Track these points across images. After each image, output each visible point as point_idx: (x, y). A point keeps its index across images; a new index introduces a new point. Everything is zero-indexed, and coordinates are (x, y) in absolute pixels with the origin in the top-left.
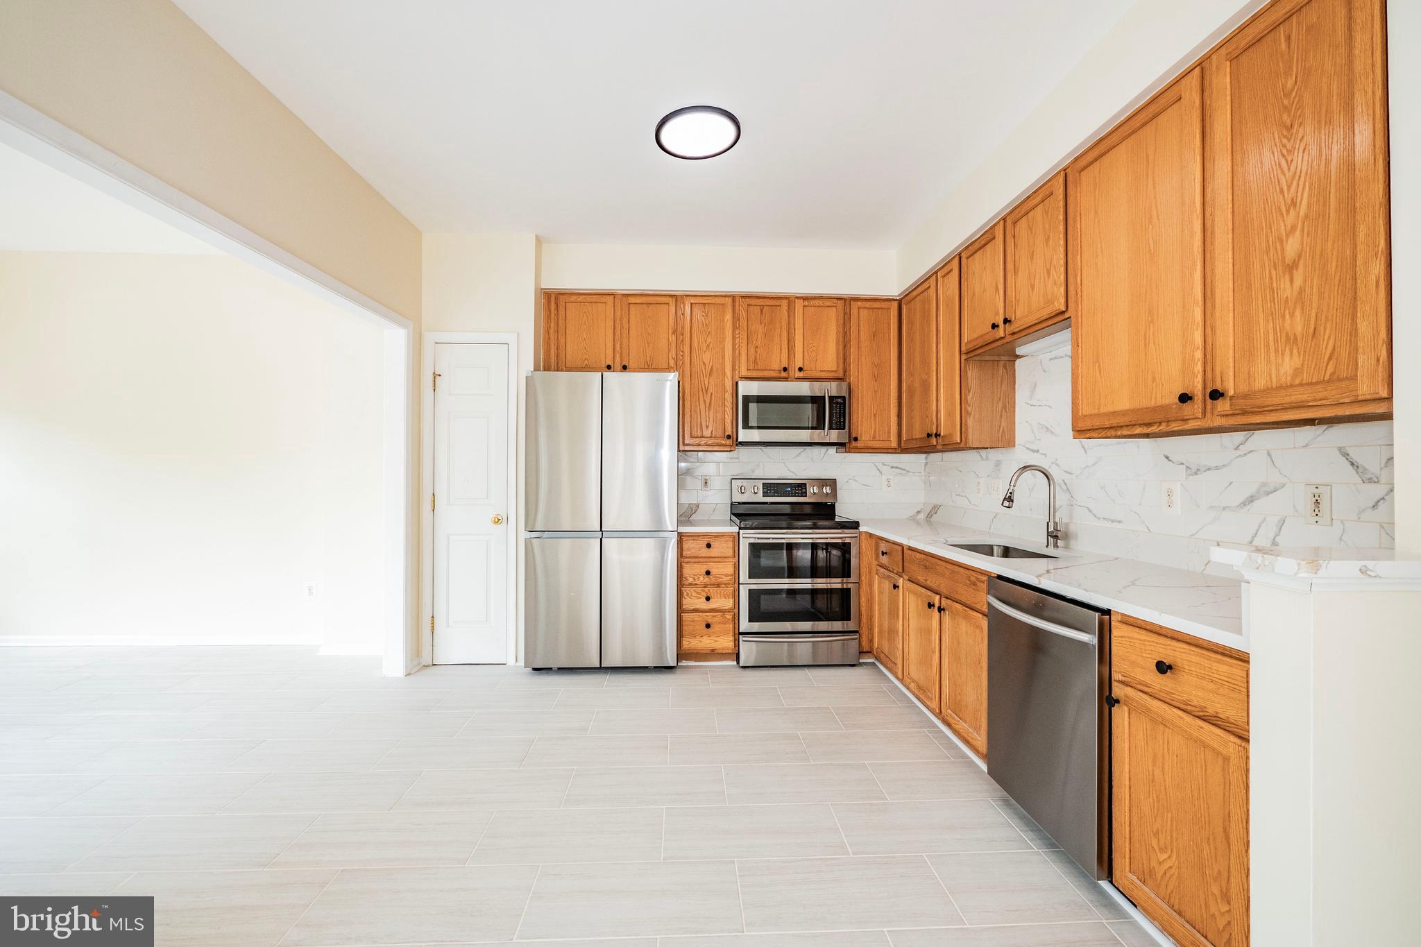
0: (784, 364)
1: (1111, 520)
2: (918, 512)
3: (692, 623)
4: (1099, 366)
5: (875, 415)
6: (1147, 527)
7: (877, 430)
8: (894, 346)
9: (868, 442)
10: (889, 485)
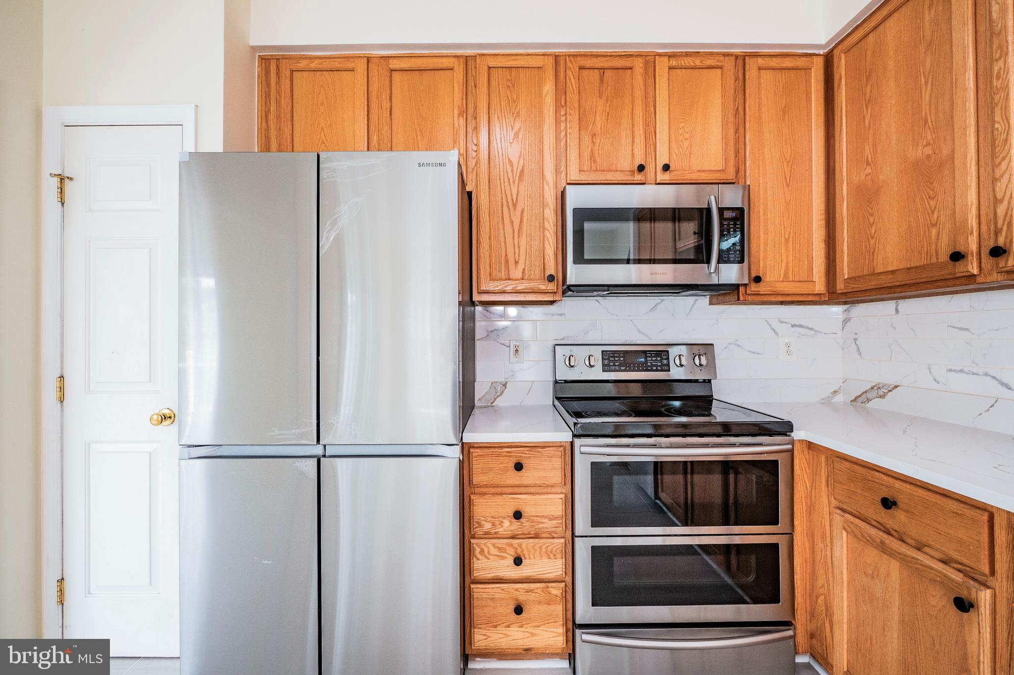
0: (639, 161)
2: (835, 392)
3: (491, 603)
5: (787, 241)
7: (790, 264)
8: (817, 129)
9: (777, 283)
10: (789, 352)
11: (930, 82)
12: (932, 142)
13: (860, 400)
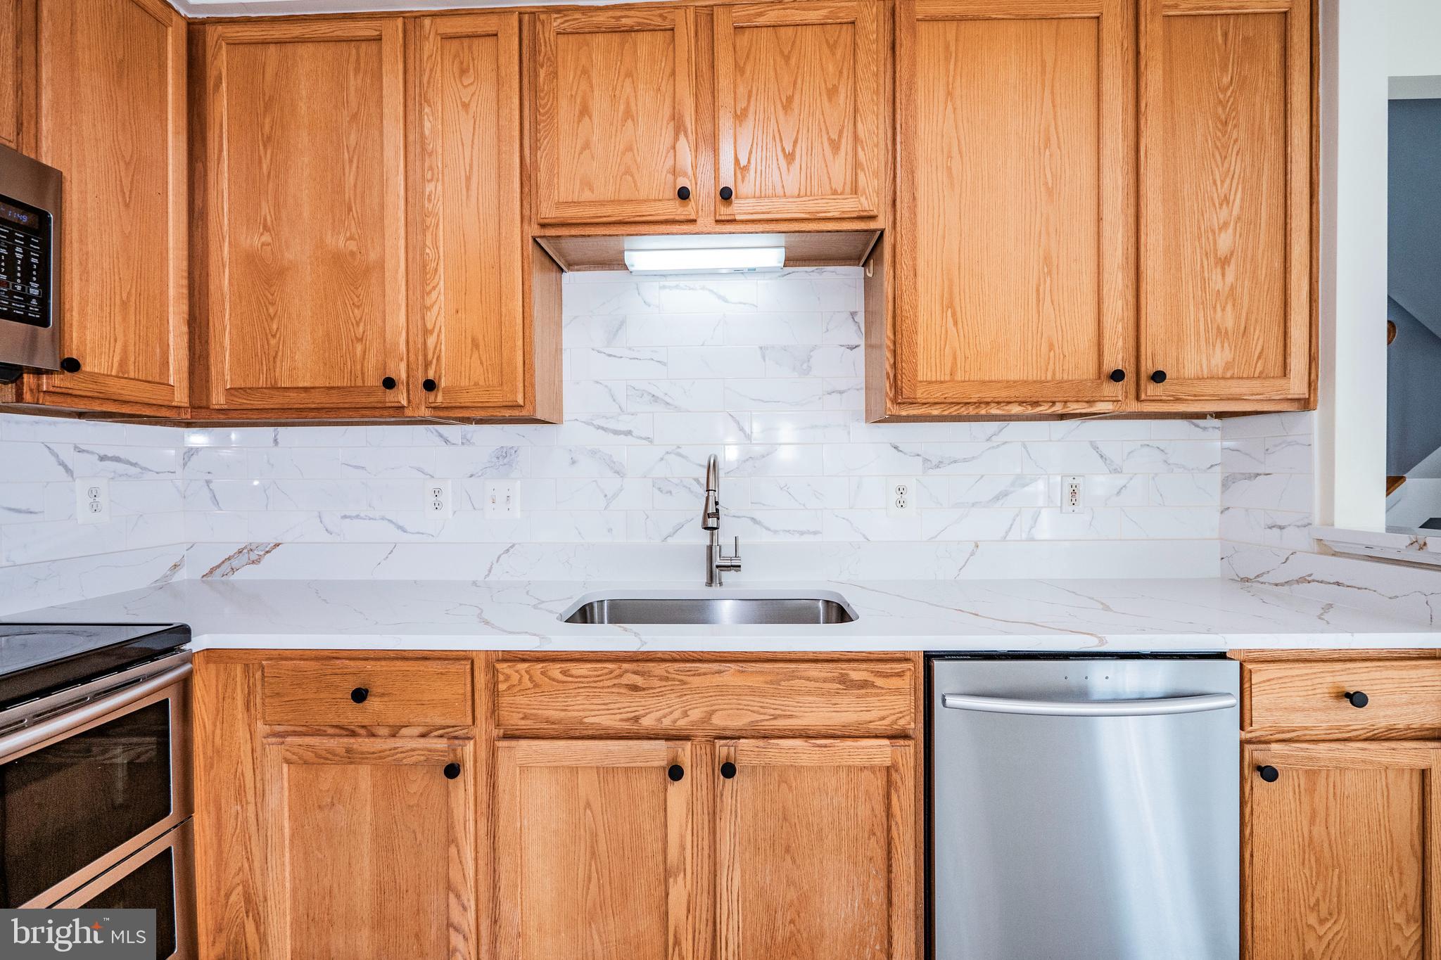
1: (798, 532)
2: (175, 565)
4: (954, 314)
6: (864, 535)
9: (107, 378)
10: (95, 506)
11: (355, 161)
12: (357, 237)
13: (219, 572)
